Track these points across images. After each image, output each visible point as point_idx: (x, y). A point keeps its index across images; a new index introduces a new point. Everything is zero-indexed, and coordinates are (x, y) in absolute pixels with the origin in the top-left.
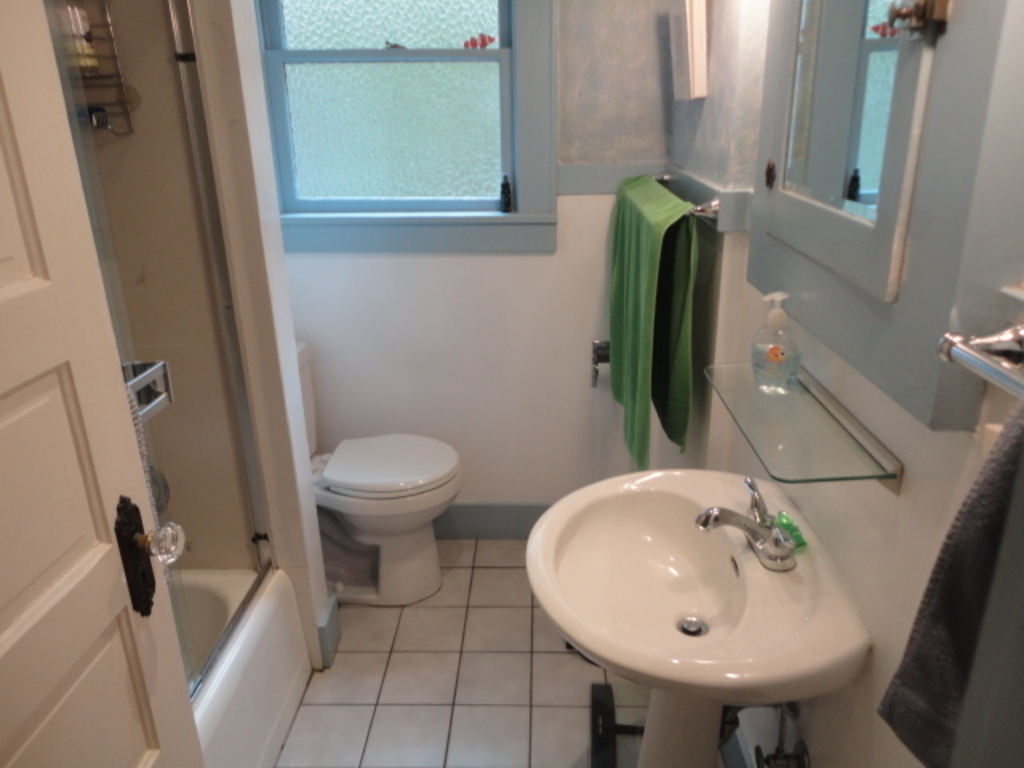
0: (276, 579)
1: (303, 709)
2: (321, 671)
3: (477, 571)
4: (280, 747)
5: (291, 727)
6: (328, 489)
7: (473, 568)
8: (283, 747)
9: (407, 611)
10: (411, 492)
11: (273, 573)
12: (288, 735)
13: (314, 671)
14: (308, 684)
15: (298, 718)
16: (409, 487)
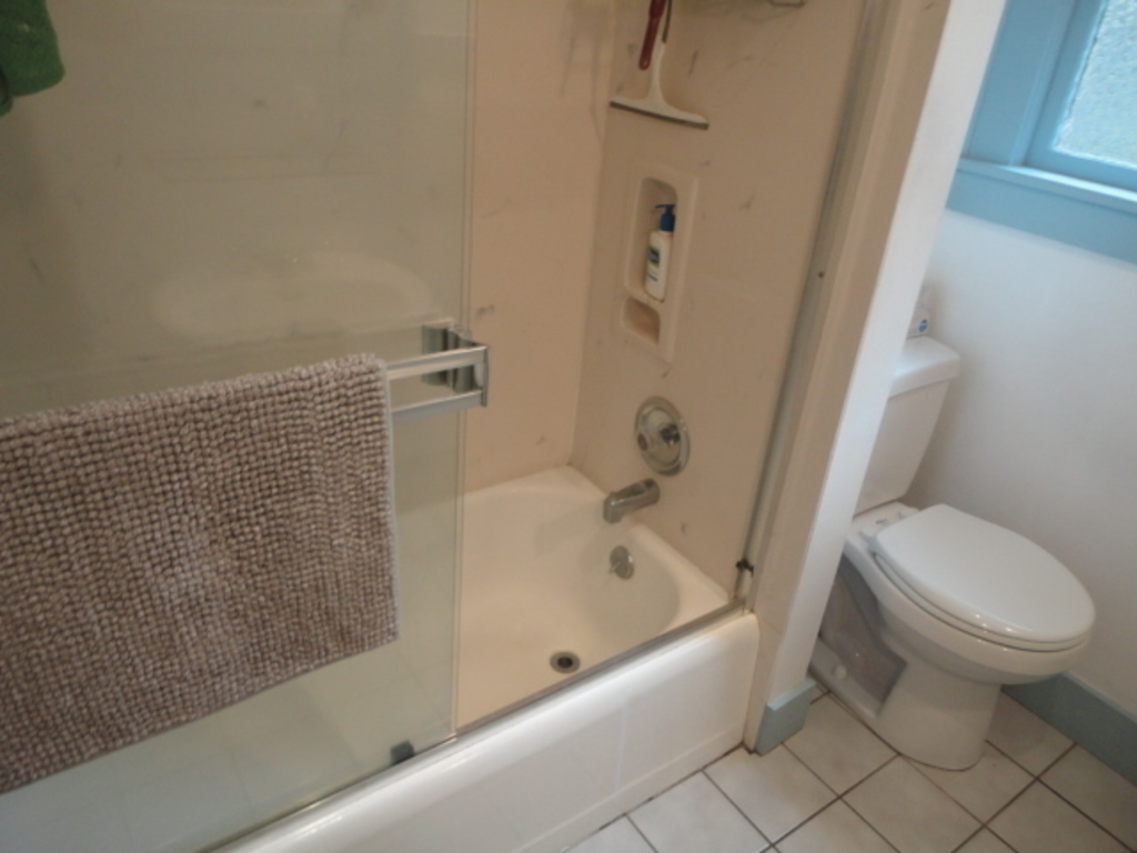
0: (743, 623)
1: (700, 776)
2: (750, 752)
3: (1038, 788)
4: (648, 797)
5: (673, 786)
6: (874, 555)
7: (1037, 779)
8: (650, 799)
9: (899, 763)
10: (985, 634)
11: (743, 615)
12: (664, 792)
13: (742, 744)
14: (727, 754)
15: (688, 782)
16: (984, 625)
